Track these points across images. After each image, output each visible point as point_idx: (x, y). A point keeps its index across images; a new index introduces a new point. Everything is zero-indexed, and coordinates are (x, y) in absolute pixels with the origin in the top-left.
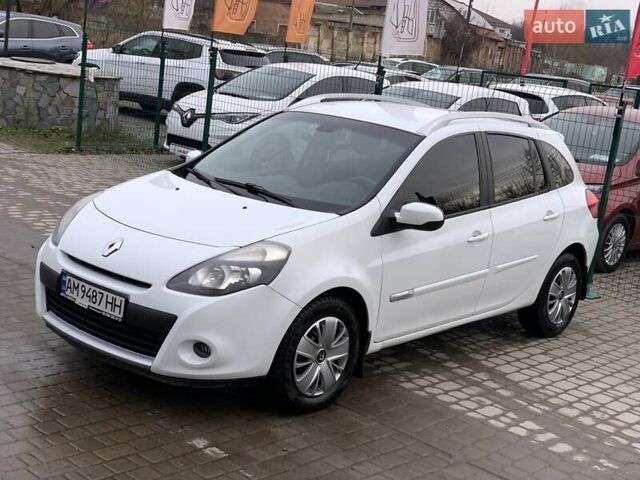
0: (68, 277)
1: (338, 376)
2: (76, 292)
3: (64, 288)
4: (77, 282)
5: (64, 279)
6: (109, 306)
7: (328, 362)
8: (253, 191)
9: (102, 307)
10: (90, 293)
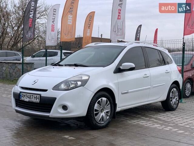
0: (22, 93)
1: (108, 117)
2: (24, 97)
3: (21, 97)
4: (24, 94)
5: (21, 94)
6: (35, 99)
7: (104, 112)
8: (76, 65)
9: (33, 100)
10: (29, 96)
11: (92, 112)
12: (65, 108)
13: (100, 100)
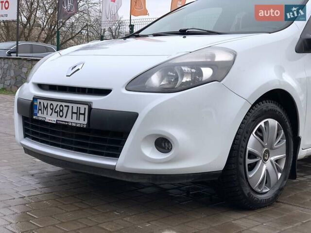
0: (39, 101)
1: (280, 175)
2: (45, 112)
3: (35, 112)
4: (46, 102)
5: (35, 103)
6: (75, 116)
7: (271, 162)
8: (183, 33)
9: (68, 119)
10: (58, 109)
11: (241, 160)
12: (163, 144)
13: (263, 126)
